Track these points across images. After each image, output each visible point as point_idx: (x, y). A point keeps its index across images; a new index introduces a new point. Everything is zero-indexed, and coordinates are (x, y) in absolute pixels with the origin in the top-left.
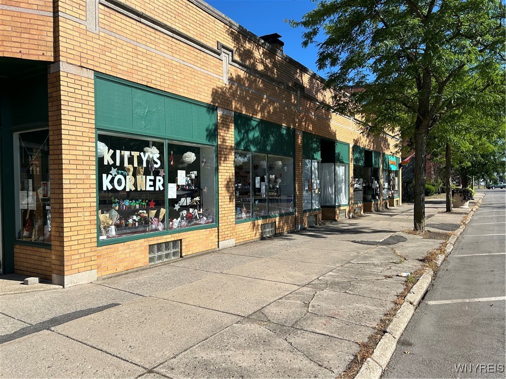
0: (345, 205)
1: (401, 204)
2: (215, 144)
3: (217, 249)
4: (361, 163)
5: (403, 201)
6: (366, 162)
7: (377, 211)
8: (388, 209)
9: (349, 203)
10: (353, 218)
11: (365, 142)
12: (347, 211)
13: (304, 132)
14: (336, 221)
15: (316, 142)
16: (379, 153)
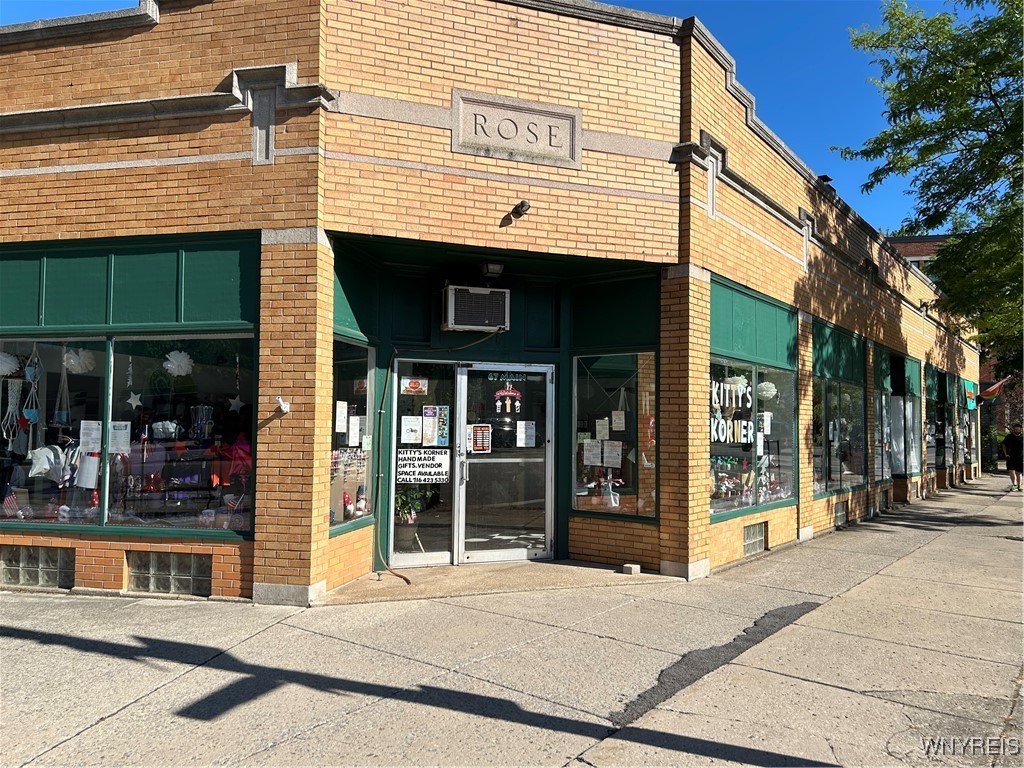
0: (917, 475)
1: (979, 474)
2: (796, 369)
3: (798, 541)
4: (934, 397)
5: (984, 471)
6: (938, 396)
7: (952, 485)
8: (966, 484)
9: (921, 471)
10: (928, 498)
11: (938, 359)
12: (919, 484)
13: (875, 343)
14: (907, 502)
15: (885, 359)
16: (954, 377)
